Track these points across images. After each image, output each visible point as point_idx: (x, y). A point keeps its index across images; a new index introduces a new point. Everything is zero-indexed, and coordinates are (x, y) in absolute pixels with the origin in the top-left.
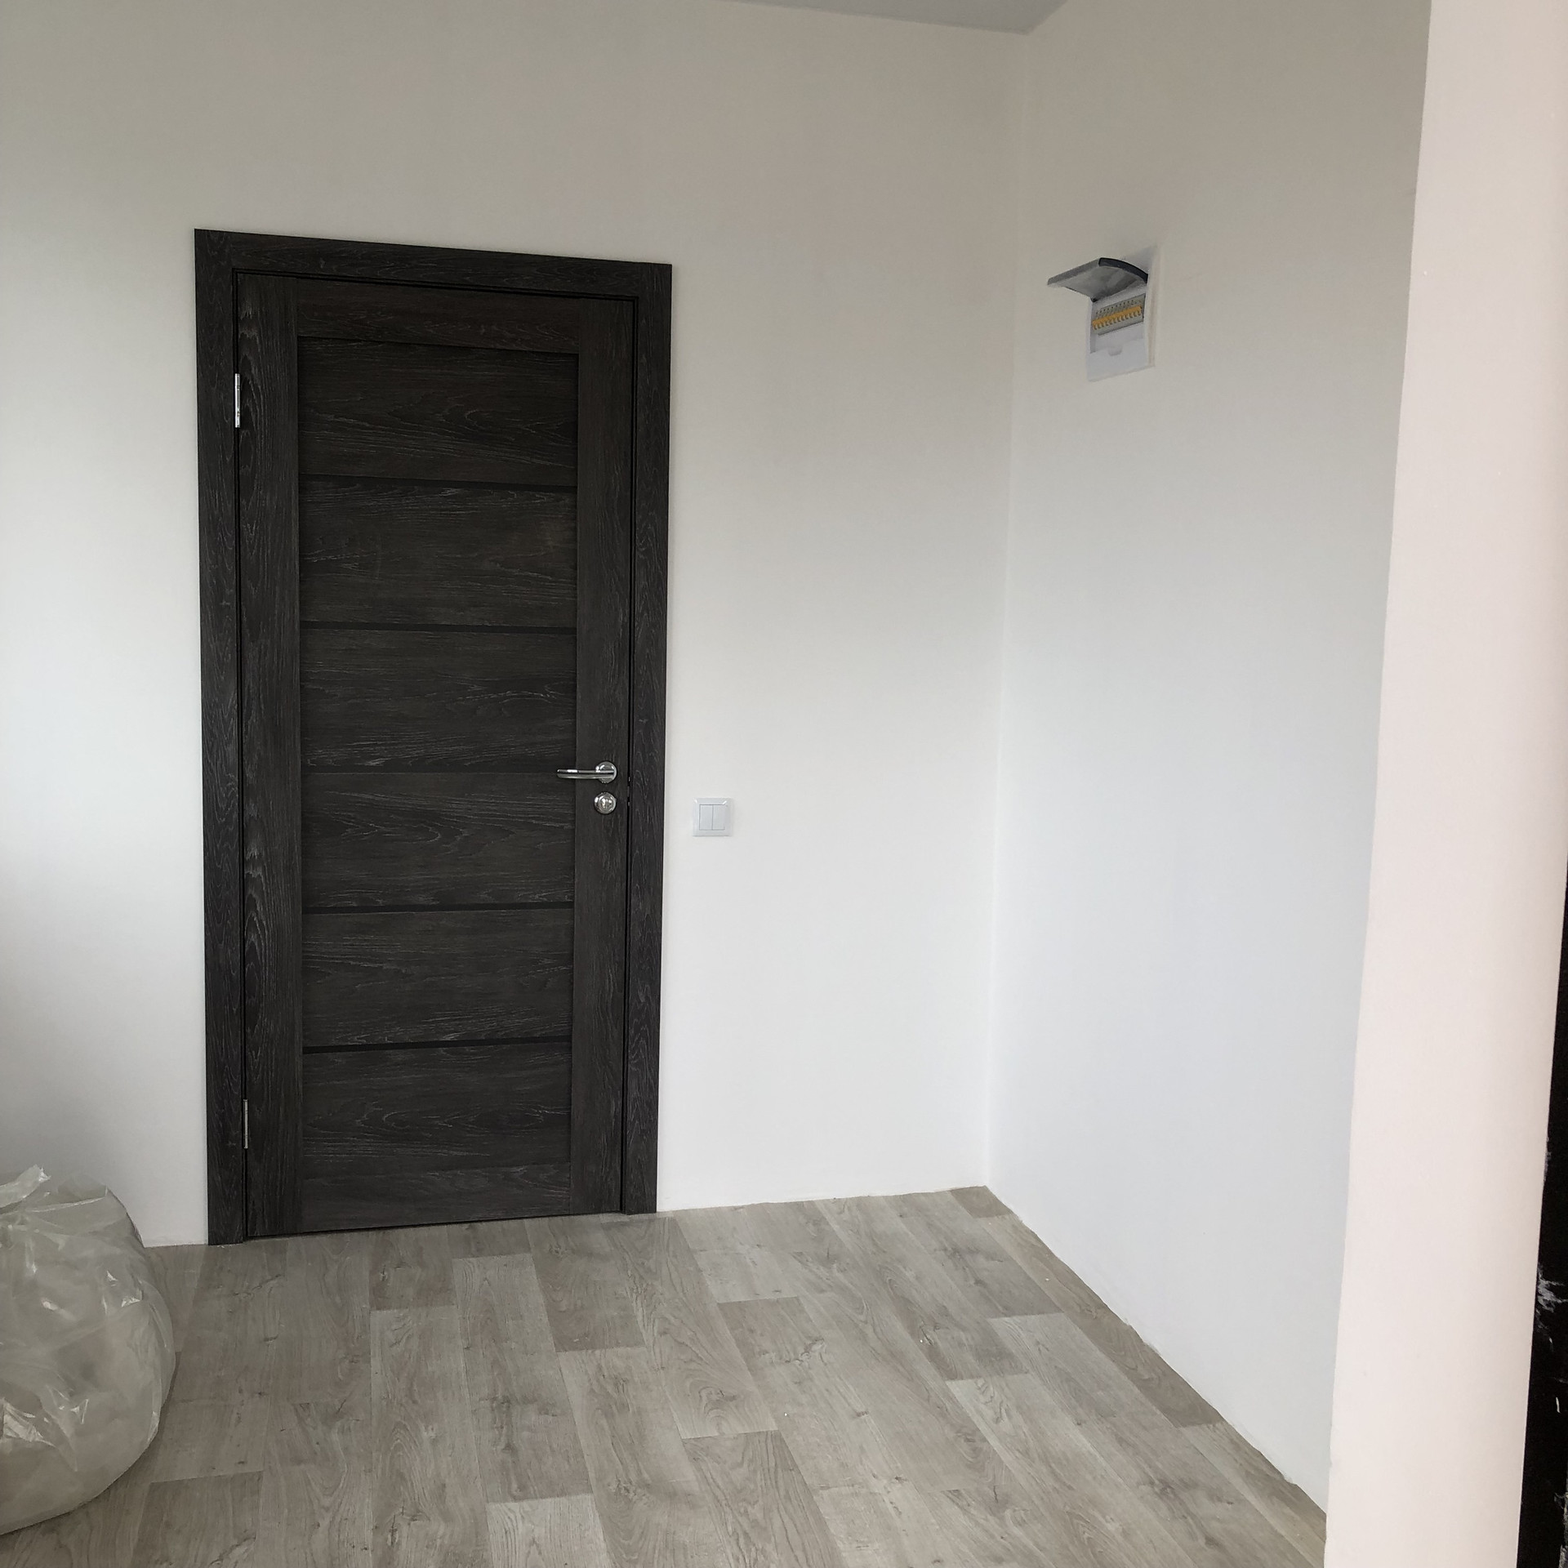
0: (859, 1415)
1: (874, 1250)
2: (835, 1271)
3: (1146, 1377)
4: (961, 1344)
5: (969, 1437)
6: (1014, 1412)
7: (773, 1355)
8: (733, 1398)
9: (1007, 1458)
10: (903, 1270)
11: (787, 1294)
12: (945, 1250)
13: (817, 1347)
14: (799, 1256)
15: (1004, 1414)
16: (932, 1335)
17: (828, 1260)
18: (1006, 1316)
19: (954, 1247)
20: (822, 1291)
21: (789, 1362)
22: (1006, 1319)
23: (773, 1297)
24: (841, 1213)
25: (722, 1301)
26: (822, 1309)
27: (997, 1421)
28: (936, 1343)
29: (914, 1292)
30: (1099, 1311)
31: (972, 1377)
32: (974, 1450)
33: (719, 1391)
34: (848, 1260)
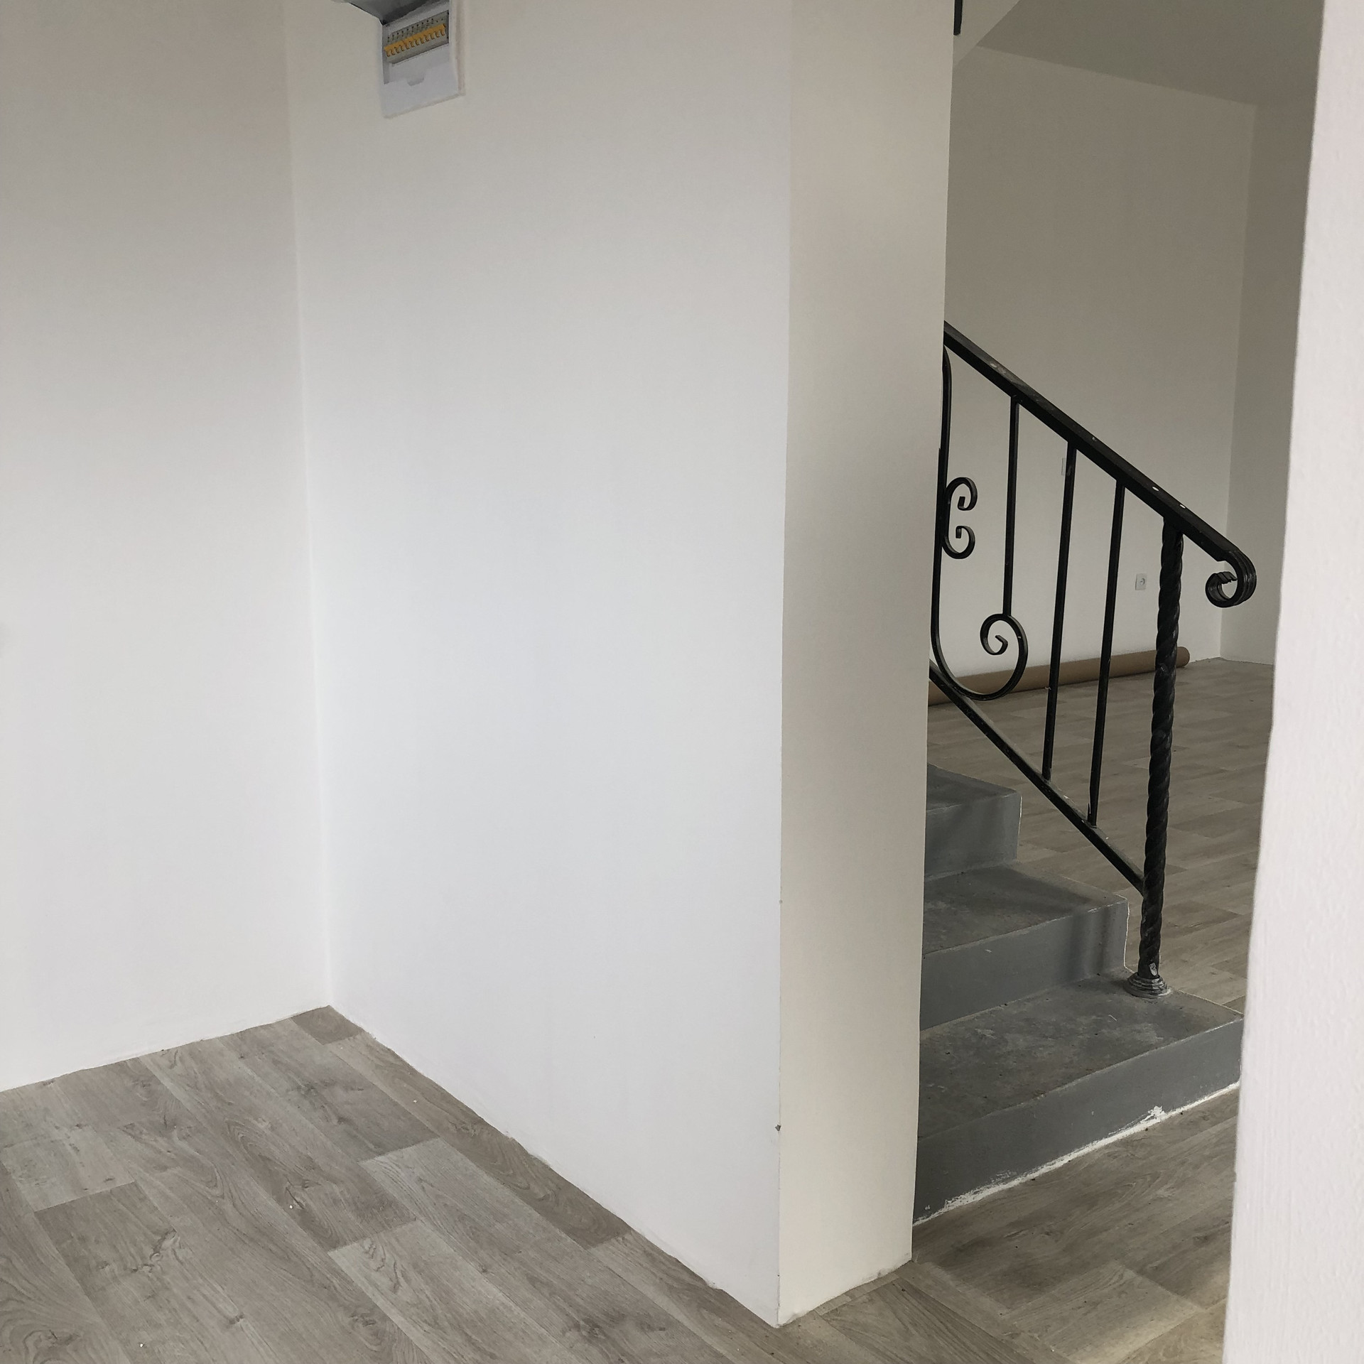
0: (232, 1322)
1: (219, 1105)
2: (176, 1139)
3: (542, 1195)
4: (336, 1202)
5: (367, 1319)
6: (412, 1274)
7: (114, 1266)
8: (70, 1339)
9: (415, 1334)
10: (255, 1122)
11: (122, 1181)
12: (299, 1088)
13: (168, 1243)
14: (129, 1129)
15: (402, 1280)
16: (303, 1196)
17: (166, 1127)
18: (380, 1154)
19: (306, 1083)
20: (165, 1168)
21: (135, 1270)
22: (380, 1158)
23: (106, 1189)
24: (171, 1067)
25: (42, 1207)
26: (168, 1192)
27: (395, 1288)
28: (307, 1205)
29: (273, 1148)
30: (475, 1127)
31: (356, 1239)
32: (376, 1334)
33: (50, 1335)
34: (190, 1123)
